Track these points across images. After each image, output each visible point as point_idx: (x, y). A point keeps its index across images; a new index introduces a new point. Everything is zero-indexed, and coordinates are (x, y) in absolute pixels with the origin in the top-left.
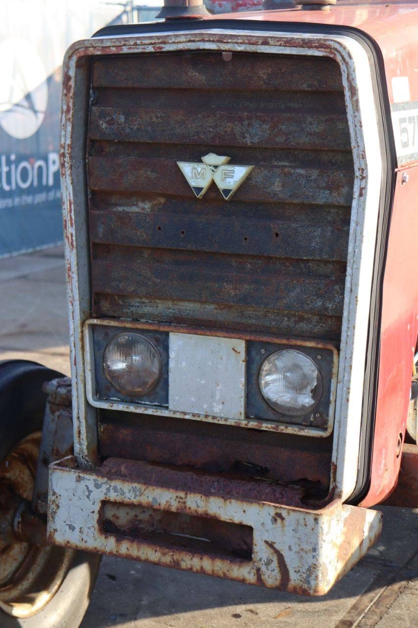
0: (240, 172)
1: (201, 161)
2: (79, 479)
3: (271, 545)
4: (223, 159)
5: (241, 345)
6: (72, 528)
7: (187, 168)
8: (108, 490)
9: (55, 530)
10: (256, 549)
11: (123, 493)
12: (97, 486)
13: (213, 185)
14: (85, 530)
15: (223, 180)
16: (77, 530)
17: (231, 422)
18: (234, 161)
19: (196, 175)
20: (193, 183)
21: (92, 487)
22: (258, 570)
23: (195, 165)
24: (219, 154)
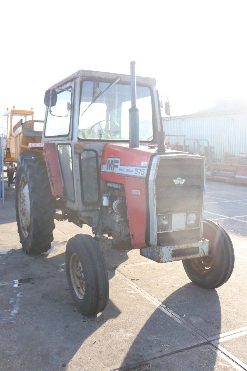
0: (184, 180)
1: (177, 179)
2: (167, 248)
3: (202, 249)
4: (181, 178)
5: (185, 214)
6: (166, 258)
7: (174, 181)
8: (173, 248)
9: (163, 260)
10: (200, 250)
11: (176, 248)
12: (171, 248)
13: (179, 183)
14: (169, 258)
15: (181, 182)
16: (167, 259)
17: (184, 230)
18: (182, 179)
19: (176, 182)
20: (176, 183)
21: (170, 248)
22: (200, 254)
23: (176, 180)
24: (180, 177)
